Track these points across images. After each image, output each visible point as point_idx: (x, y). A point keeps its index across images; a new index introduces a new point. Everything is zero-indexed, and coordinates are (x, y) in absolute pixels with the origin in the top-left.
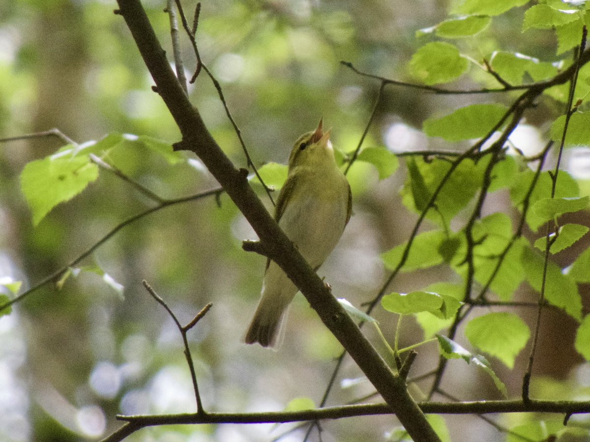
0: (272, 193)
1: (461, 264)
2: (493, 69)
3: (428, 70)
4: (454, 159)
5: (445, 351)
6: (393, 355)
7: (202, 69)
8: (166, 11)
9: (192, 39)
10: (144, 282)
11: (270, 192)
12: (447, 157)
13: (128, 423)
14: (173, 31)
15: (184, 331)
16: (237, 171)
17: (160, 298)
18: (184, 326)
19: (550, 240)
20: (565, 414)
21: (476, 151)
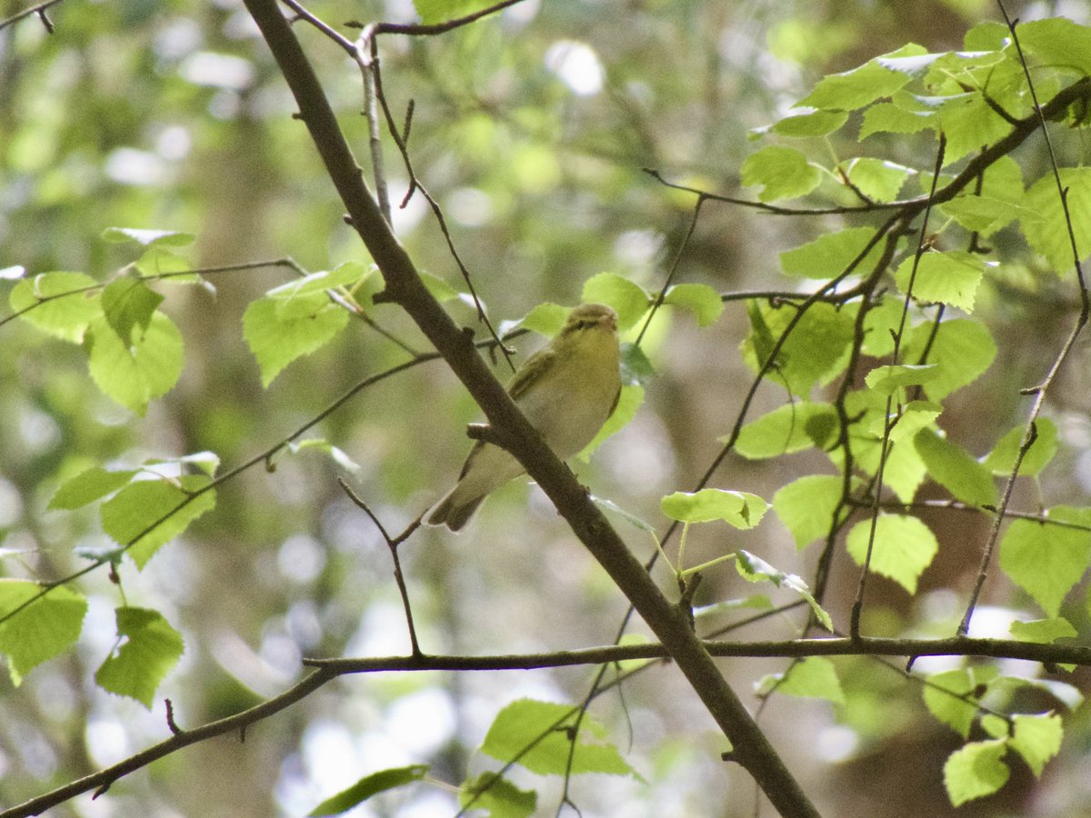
0: (513, 356)
1: (834, 448)
2: (853, 181)
3: (764, 183)
4: (800, 302)
5: (746, 571)
6: (676, 578)
7: (417, 190)
8: (363, 114)
9: (402, 148)
10: (340, 479)
11: (509, 356)
12: (792, 301)
13: (320, 669)
14: (373, 141)
15: (393, 545)
16: (459, 331)
17: (360, 500)
18: (393, 538)
19: (890, 422)
20: (909, 657)
21: (829, 293)
